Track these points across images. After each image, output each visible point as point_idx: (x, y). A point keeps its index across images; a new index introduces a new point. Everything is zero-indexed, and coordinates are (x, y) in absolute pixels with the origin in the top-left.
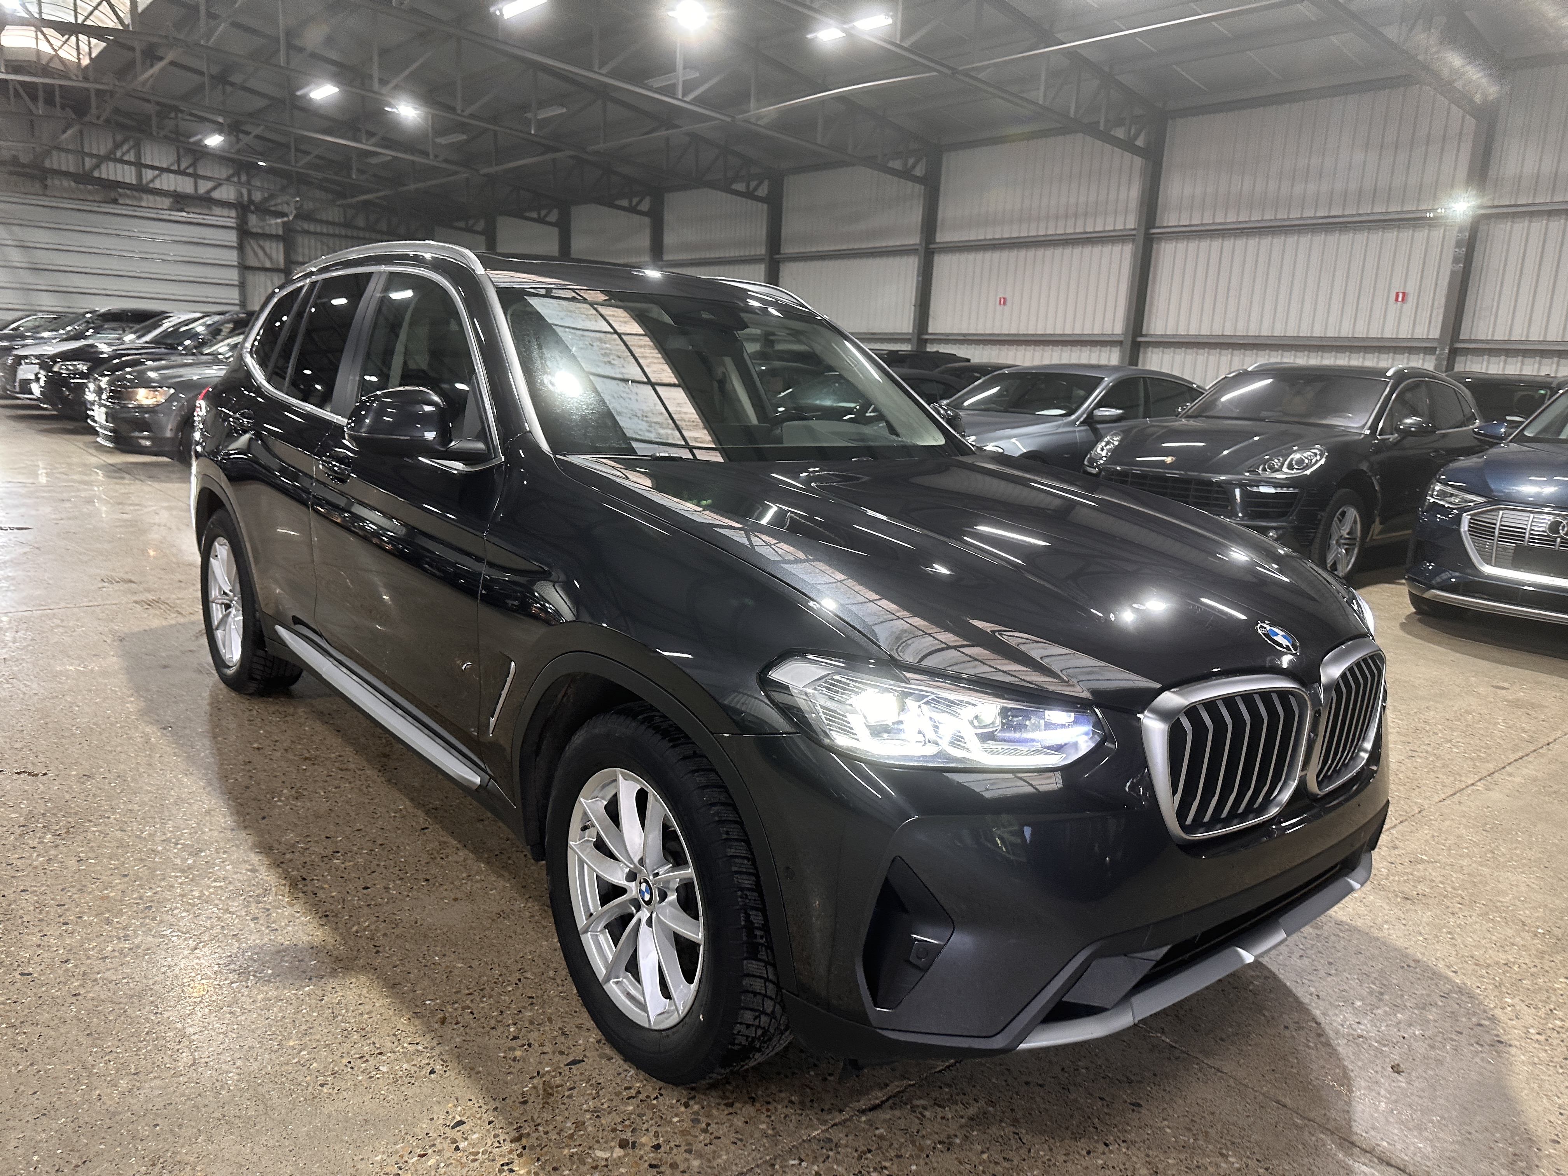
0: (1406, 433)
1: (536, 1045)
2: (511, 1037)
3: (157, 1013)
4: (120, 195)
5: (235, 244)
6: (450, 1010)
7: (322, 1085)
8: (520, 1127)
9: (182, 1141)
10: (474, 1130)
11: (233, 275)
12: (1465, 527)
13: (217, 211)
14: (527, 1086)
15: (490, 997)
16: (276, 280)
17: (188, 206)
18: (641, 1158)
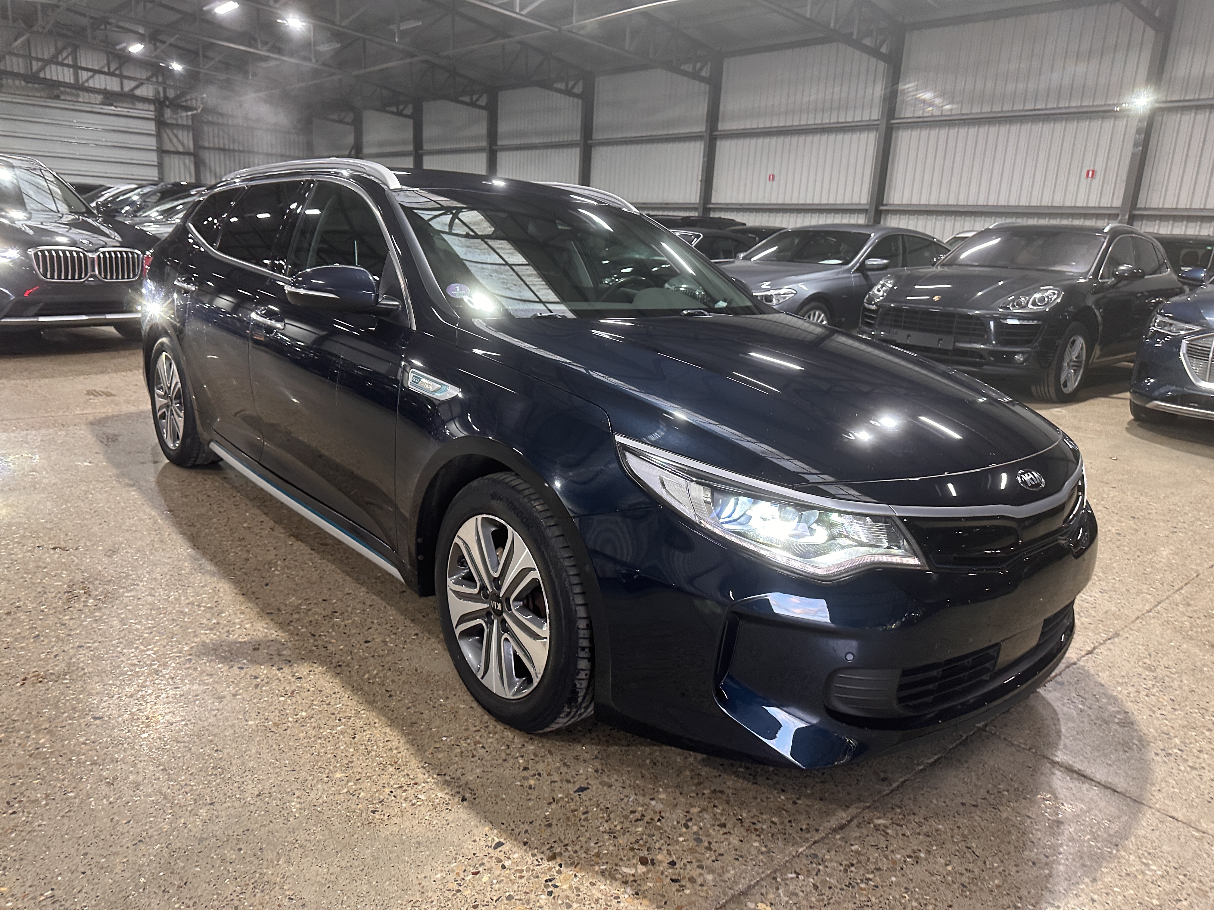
0: (1120, 278)
1: (545, 774)
2: (522, 768)
3: (217, 750)
4: (62, 92)
5: (154, 133)
6: (465, 745)
7: (373, 812)
8: (552, 847)
10: (514, 850)
11: (153, 157)
12: (1183, 350)
13: (140, 105)
14: (547, 811)
16: (187, 162)
17: (115, 101)
18: (662, 873)
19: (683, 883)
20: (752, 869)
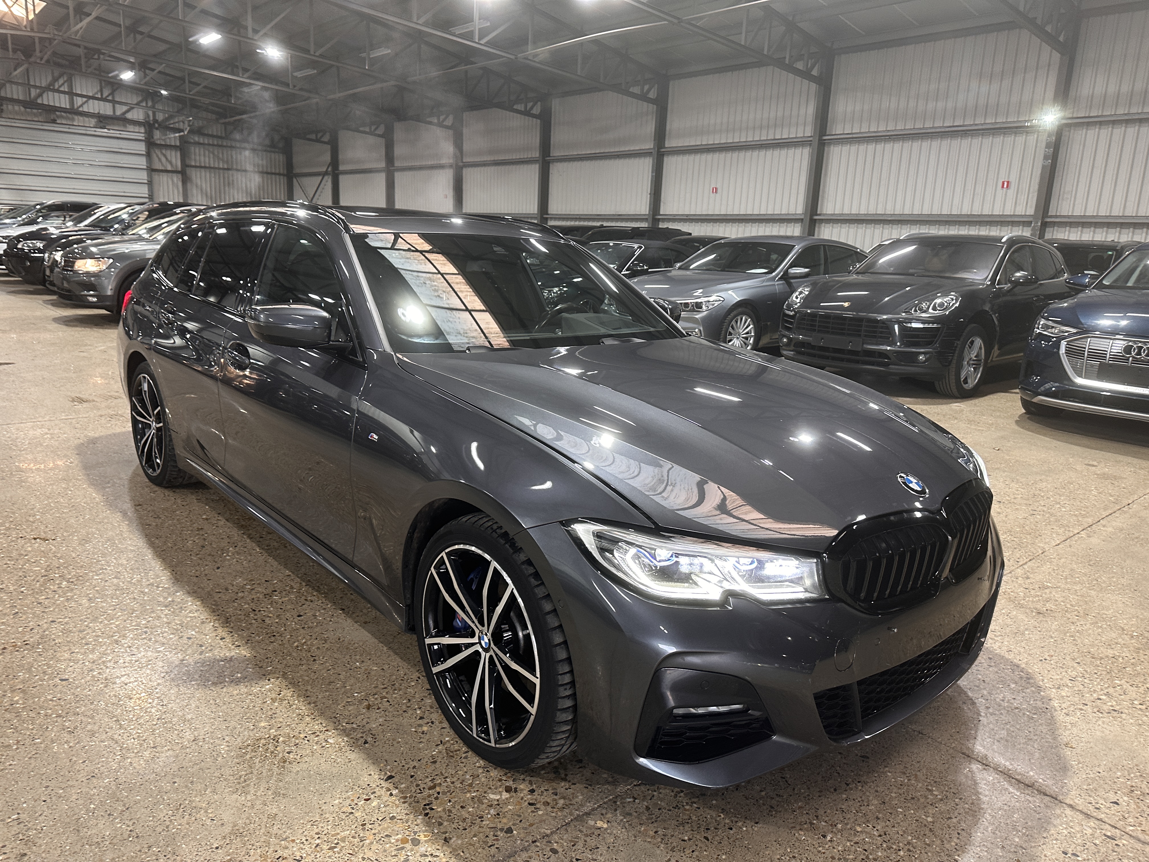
0: (1016, 283)
1: (437, 722)
2: (418, 718)
3: (163, 705)
4: (58, 117)
5: (144, 153)
6: (373, 699)
7: (289, 753)
8: (434, 779)
9: (195, 792)
10: (402, 781)
11: (143, 176)
12: (1063, 350)
13: (131, 128)
14: (434, 751)
15: (400, 690)
16: (175, 179)
17: (108, 124)
18: (522, 799)
19: (538, 806)
20: (598, 795)
